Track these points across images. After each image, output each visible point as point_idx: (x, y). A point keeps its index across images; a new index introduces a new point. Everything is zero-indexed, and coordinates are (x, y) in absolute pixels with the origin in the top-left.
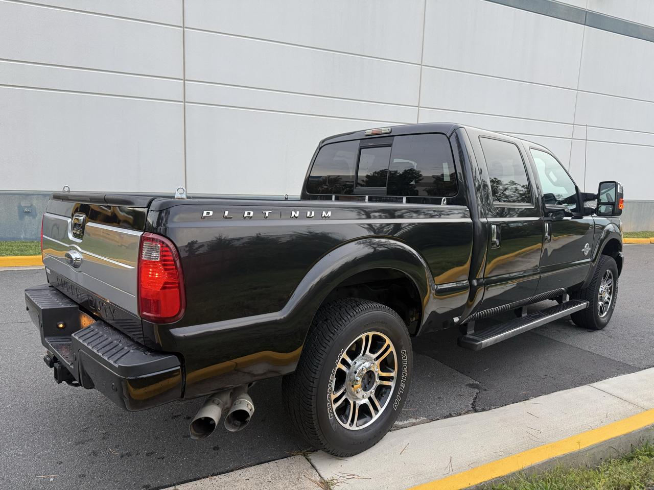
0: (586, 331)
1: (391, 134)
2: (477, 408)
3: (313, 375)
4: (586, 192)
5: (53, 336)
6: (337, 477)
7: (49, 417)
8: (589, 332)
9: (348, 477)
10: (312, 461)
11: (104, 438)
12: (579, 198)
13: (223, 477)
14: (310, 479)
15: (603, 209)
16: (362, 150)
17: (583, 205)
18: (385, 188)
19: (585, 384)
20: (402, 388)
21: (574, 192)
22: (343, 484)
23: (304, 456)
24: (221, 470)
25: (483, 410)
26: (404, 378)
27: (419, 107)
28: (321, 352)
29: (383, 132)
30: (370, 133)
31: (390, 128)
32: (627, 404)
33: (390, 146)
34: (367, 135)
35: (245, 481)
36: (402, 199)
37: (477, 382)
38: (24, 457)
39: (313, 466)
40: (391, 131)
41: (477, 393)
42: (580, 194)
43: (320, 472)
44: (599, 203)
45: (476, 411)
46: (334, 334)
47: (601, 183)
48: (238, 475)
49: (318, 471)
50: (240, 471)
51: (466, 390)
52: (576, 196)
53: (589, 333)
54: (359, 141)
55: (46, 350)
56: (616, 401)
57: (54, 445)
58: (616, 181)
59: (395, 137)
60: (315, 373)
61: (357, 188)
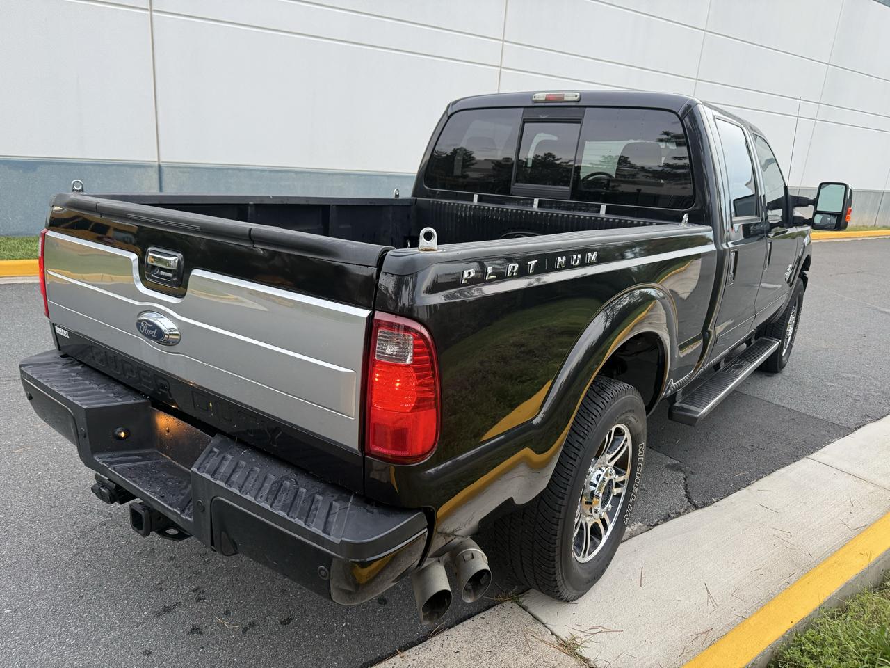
0: (764, 375)
1: (579, 104)
2: (696, 502)
3: (560, 501)
4: (800, 196)
5: (108, 451)
6: (578, 634)
7: (85, 567)
8: (768, 376)
9: (592, 631)
10: (531, 610)
11: (199, 600)
12: (788, 202)
13: (420, 651)
14: (543, 641)
15: (818, 219)
16: (526, 124)
17: (792, 212)
18: (567, 189)
19: (803, 457)
20: (634, 494)
21: (782, 194)
22: (591, 643)
23: (516, 602)
24: (409, 638)
25: (705, 505)
26: (637, 480)
27: (503, 40)
28: (569, 466)
29: (565, 99)
30: (543, 99)
31: (578, 94)
32: (865, 484)
33: (579, 121)
34: (536, 102)
35: (454, 654)
36: (599, 206)
37: (676, 462)
38: (80, 648)
39: (536, 618)
40: (580, 98)
41: (685, 479)
42: (789, 198)
43: (551, 627)
44: (816, 212)
45: (697, 507)
46: (584, 439)
47: (822, 184)
48: (440, 646)
49: (547, 625)
50: (438, 639)
51: (670, 475)
52: (784, 200)
53: (769, 378)
54: (522, 109)
55: (93, 473)
56: (851, 480)
57: (121, 620)
58: (847, 183)
59: (587, 109)
60: (563, 499)
61: (516, 184)
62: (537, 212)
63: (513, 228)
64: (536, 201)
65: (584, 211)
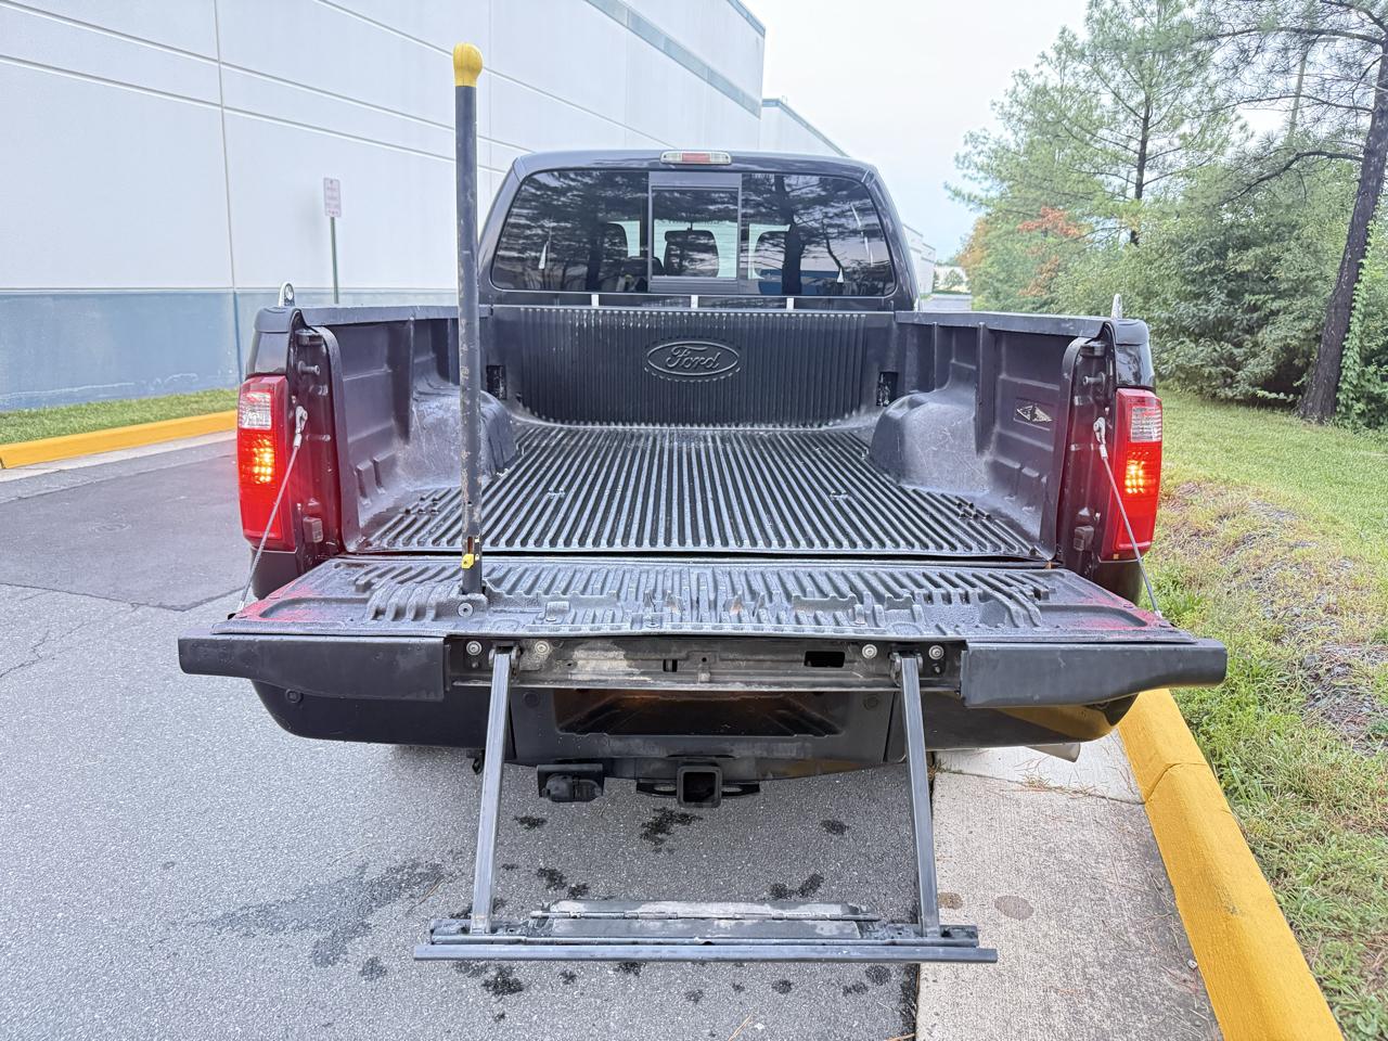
6: (1026, 773)
9: (1032, 765)
13: (943, 848)
14: (1013, 790)
22: (1044, 774)
29: (712, 161)
30: (679, 160)
35: (972, 835)
39: (980, 776)
43: (1001, 777)
48: (950, 835)
49: (997, 777)
61: (654, 277)
62: (697, 313)
63: (670, 338)
64: (695, 299)
65: (761, 307)
